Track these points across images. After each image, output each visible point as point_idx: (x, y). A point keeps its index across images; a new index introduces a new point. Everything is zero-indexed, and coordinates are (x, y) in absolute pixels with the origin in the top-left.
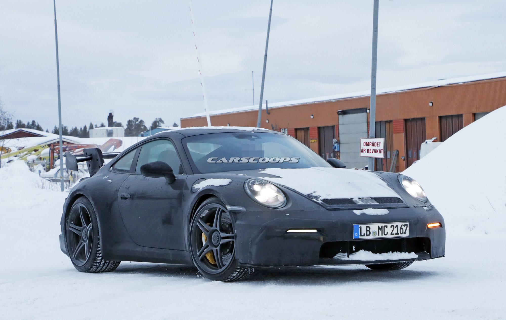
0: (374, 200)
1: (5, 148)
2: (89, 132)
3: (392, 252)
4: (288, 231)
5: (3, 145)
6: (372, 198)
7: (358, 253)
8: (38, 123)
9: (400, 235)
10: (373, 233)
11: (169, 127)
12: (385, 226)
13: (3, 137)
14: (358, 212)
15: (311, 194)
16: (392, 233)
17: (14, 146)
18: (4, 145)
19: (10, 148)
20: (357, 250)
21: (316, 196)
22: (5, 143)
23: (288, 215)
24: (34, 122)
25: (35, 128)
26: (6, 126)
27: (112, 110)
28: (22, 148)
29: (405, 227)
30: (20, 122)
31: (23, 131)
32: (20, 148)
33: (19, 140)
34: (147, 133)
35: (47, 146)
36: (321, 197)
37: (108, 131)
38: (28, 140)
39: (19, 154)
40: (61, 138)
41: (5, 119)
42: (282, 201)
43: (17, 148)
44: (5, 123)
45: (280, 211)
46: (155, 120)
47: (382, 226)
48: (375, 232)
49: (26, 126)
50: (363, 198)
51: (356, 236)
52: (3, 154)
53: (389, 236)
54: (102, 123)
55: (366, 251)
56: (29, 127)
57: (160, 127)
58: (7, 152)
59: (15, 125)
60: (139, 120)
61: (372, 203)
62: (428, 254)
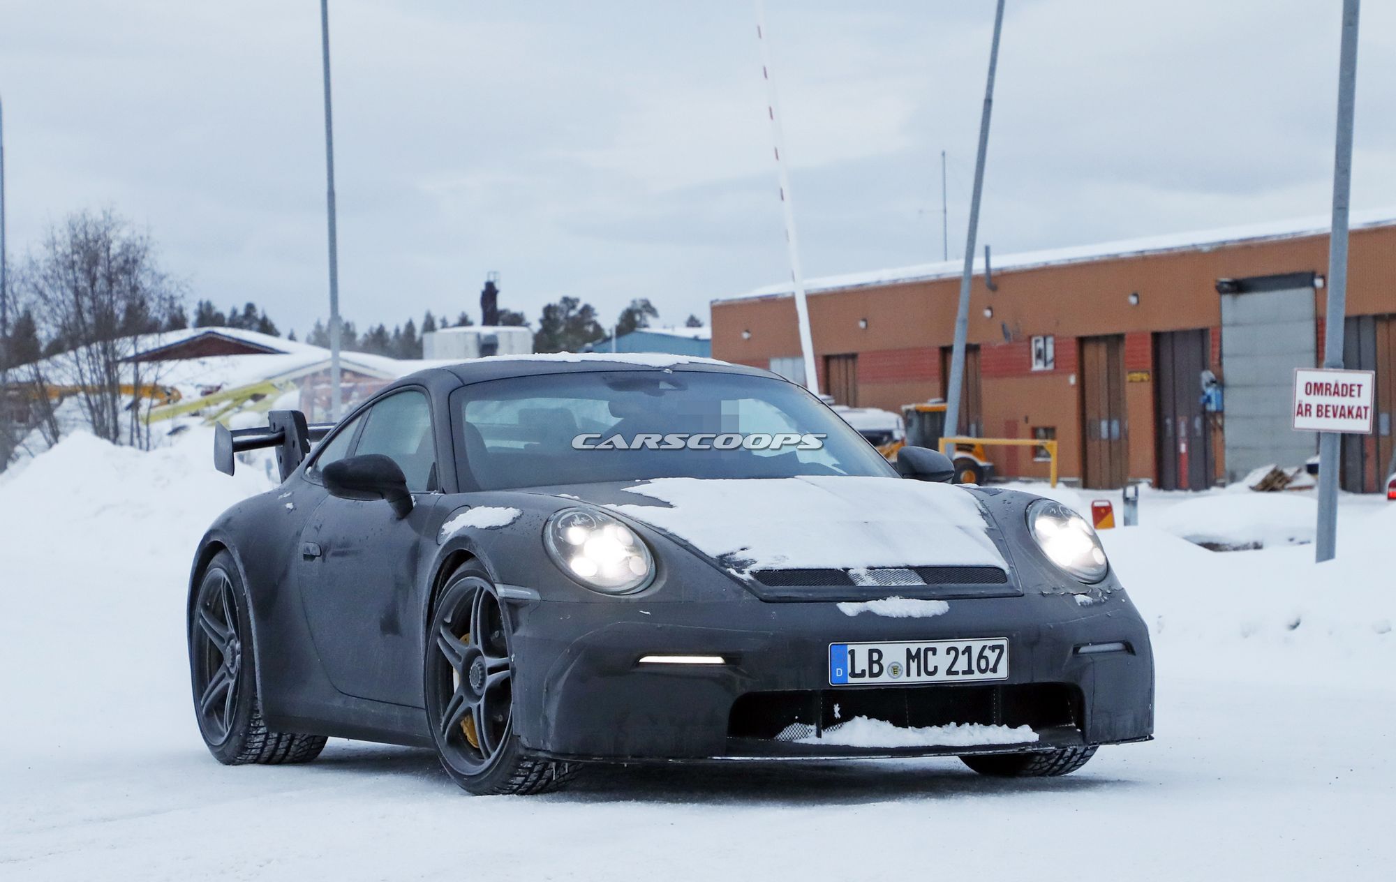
0: (914, 574)
1: (164, 388)
2: (421, 340)
3: (958, 725)
4: (642, 660)
5: (157, 379)
6: (910, 568)
7: (848, 725)
8: (263, 312)
9: (977, 676)
10: (890, 668)
11: (673, 327)
12: (927, 650)
13: (157, 354)
14: (850, 609)
15: (732, 554)
16: (953, 670)
17: (191, 381)
18: (160, 378)
19: (180, 388)
20: (847, 717)
21: (741, 559)
22: (162, 372)
23: (648, 613)
24: (250, 308)
25: (256, 325)
26: (165, 320)
27: (495, 273)
28: (214, 389)
29: (993, 651)
30: (209, 306)
31: (219, 337)
32: (209, 389)
33: (203, 363)
34: (605, 345)
35: (291, 384)
36: (755, 562)
37: (482, 338)
38: (233, 365)
39: (206, 409)
40: (336, 357)
41: (164, 296)
42: (640, 574)
43: (200, 390)
44: (162, 311)
45: (627, 601)
46: (626, 305)
47: (919, 649)
48: (896, 665)
49: (226, 322)
50: (884, 568)
51: (839, 675)
52: (156, 406)
53: (941, 677)
54: (463, 313)
55: (874, 721)
56: (235, 323)
57: (646, 326)
58: (168, 402)
59: (192, 317)
60: (580, 306)
61: (903, 584)
62: (1079, 730)
